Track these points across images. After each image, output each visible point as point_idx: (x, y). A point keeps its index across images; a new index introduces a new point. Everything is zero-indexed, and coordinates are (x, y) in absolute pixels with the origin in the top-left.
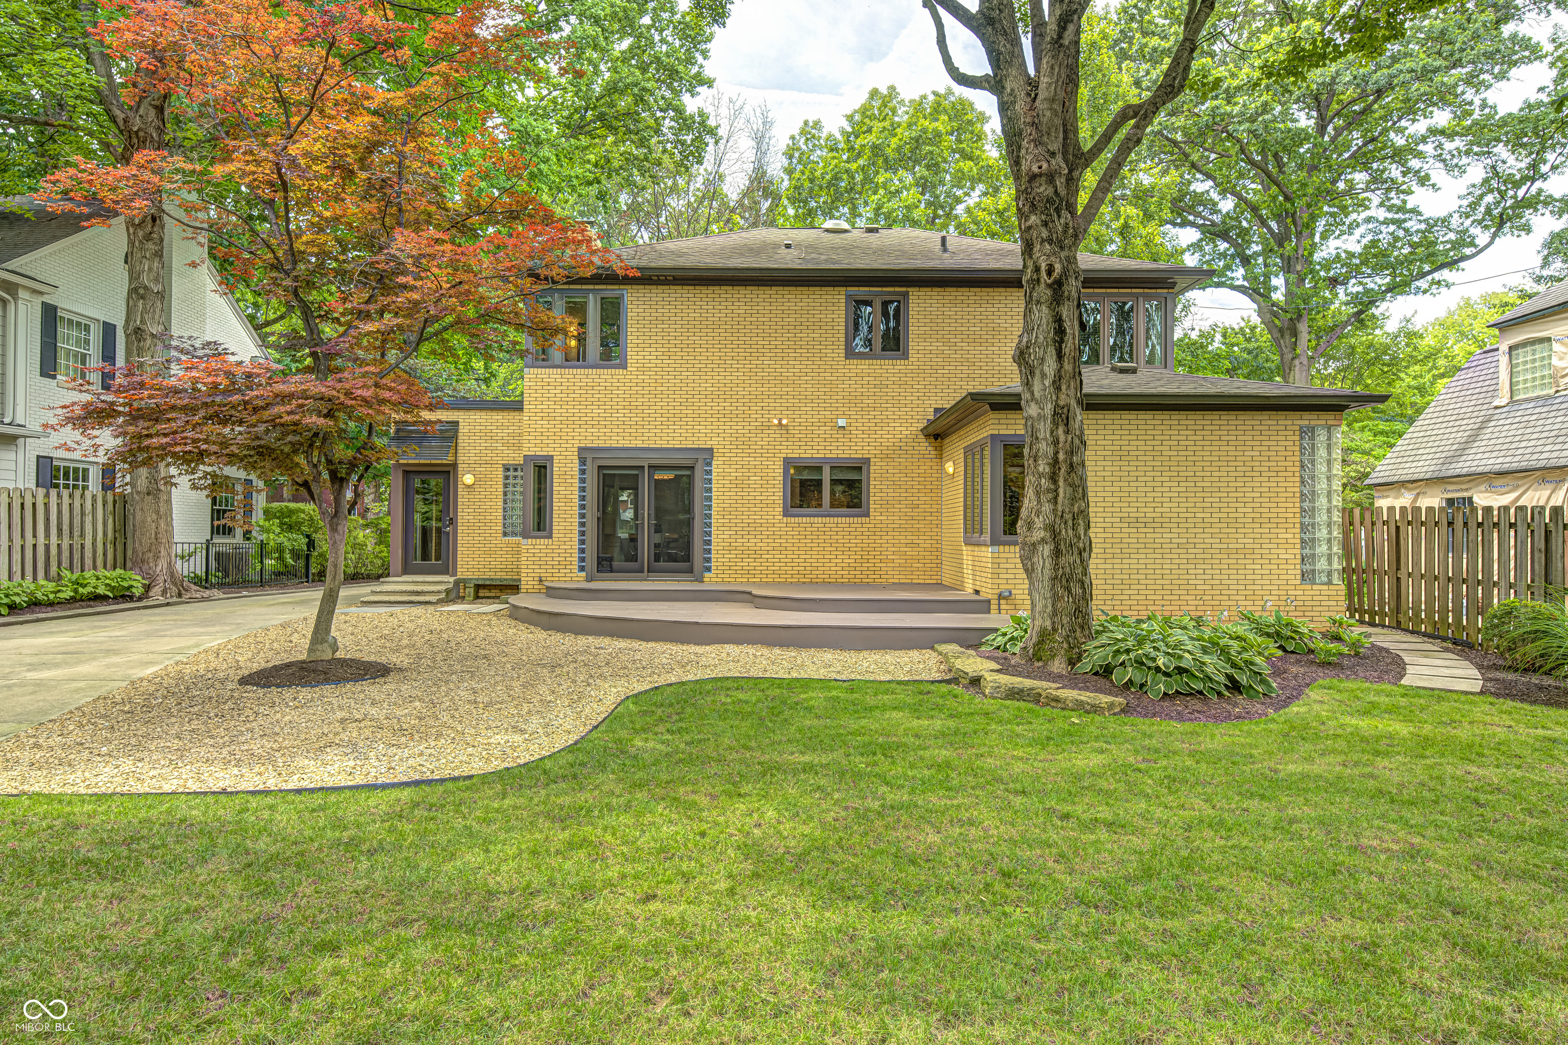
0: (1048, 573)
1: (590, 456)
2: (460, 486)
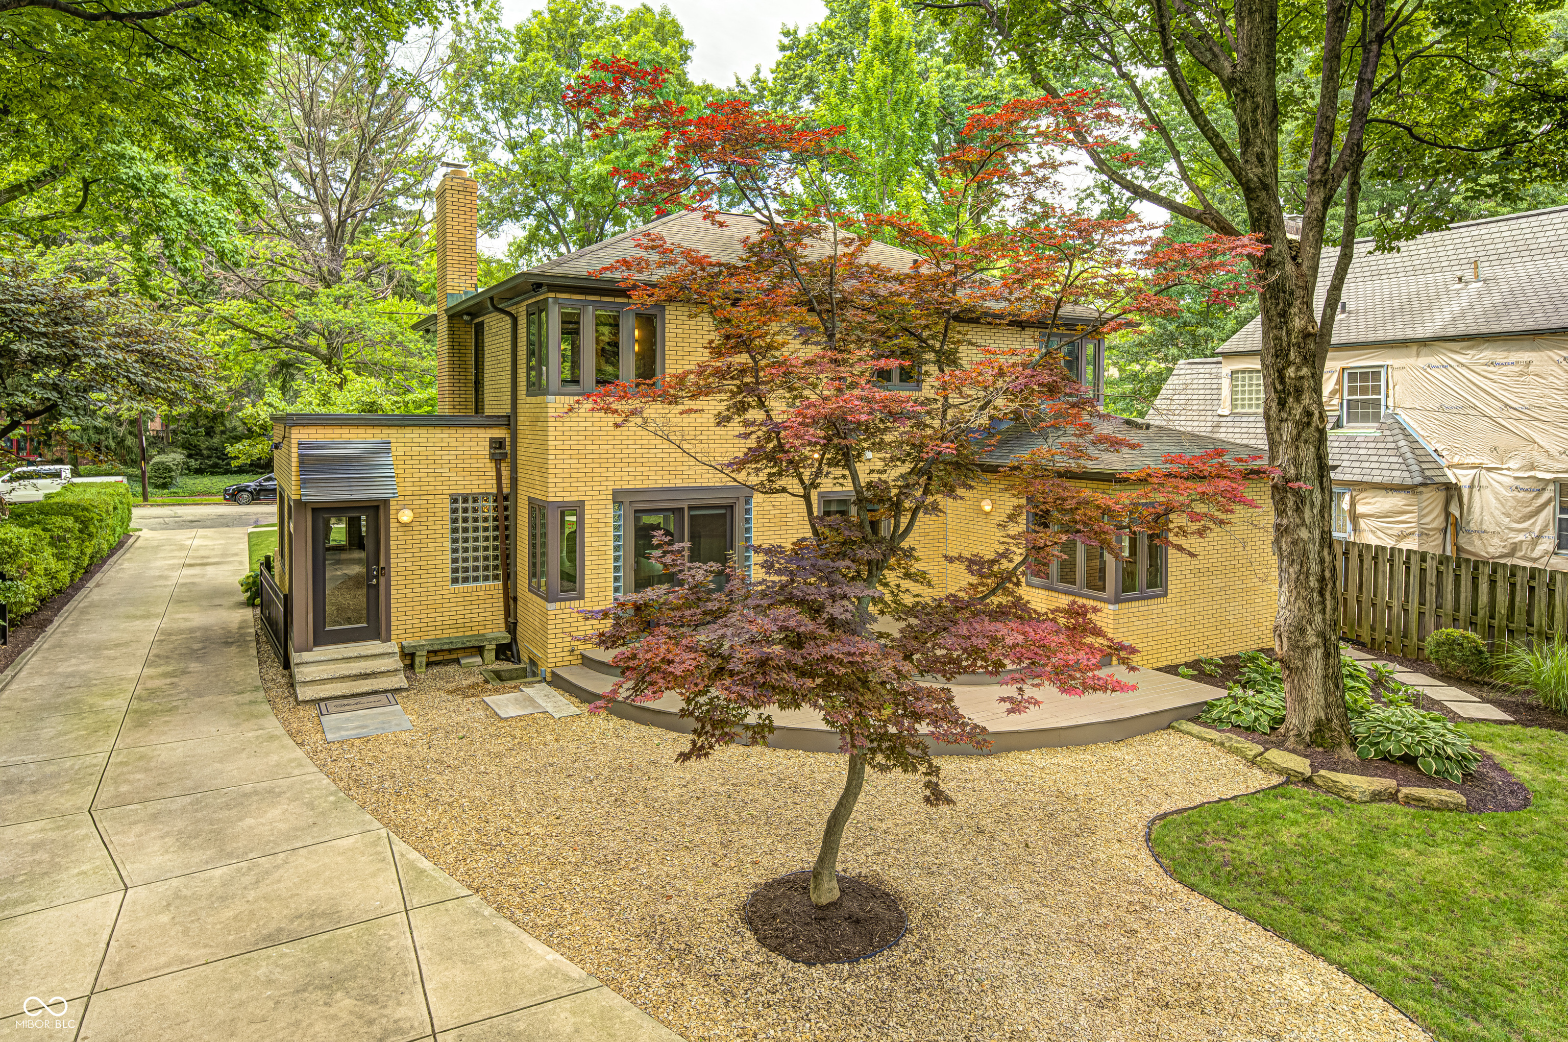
0: (1320, 672)
1: (626, 500)
2: (393, 525)
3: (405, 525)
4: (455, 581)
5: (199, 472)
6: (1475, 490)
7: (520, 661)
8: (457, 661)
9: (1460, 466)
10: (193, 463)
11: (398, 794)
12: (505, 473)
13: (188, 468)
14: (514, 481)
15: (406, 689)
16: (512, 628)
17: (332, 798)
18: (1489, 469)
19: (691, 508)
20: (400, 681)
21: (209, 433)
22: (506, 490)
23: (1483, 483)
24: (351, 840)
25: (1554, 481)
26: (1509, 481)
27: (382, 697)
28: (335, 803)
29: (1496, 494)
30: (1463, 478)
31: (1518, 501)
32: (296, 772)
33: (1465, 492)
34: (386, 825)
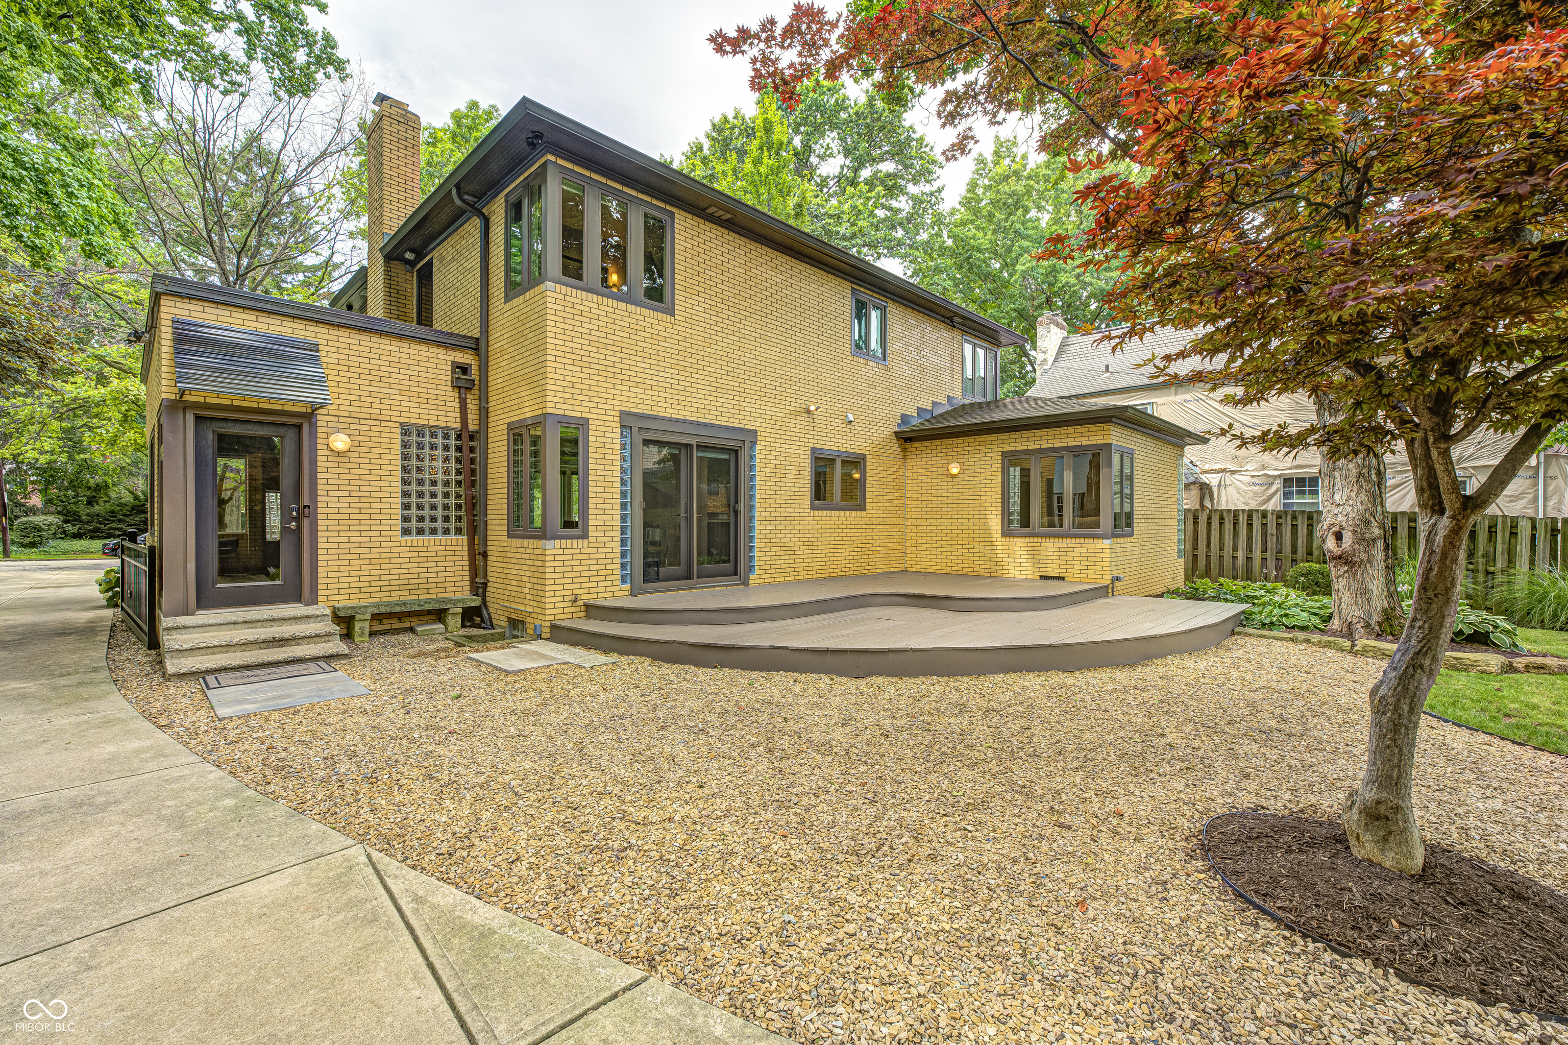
1: (635, 425)
2: (322, 452)
3: (339, 454)
4: (406, 532)
5: (78, 536)
6: (1222, 488)
7: (492, 627)
8: (412, 630)
9: (1211, 472)
10: (70, 528)
11: (371, 780)
12: (472, 407)
13: (64, 532)
14: (484, 413)
15: (346, 656)
16: (479, 587)
17: (229, 802)
18: (1233, 472)
19: (701, 447)
20: (337, 646)
21: (91, 502)
22: (473, 427)
23: (1228, 483)
24: (279, 881)
25: (1280, 476)
26: (1247, 479)
27: (312, 666)
28: (235, 809)
29: (1238, 490)
30: (1213, 480)
31: (1255, 493)
32: (151, 766)
33: (1215, 490)
34: (362, 839)
